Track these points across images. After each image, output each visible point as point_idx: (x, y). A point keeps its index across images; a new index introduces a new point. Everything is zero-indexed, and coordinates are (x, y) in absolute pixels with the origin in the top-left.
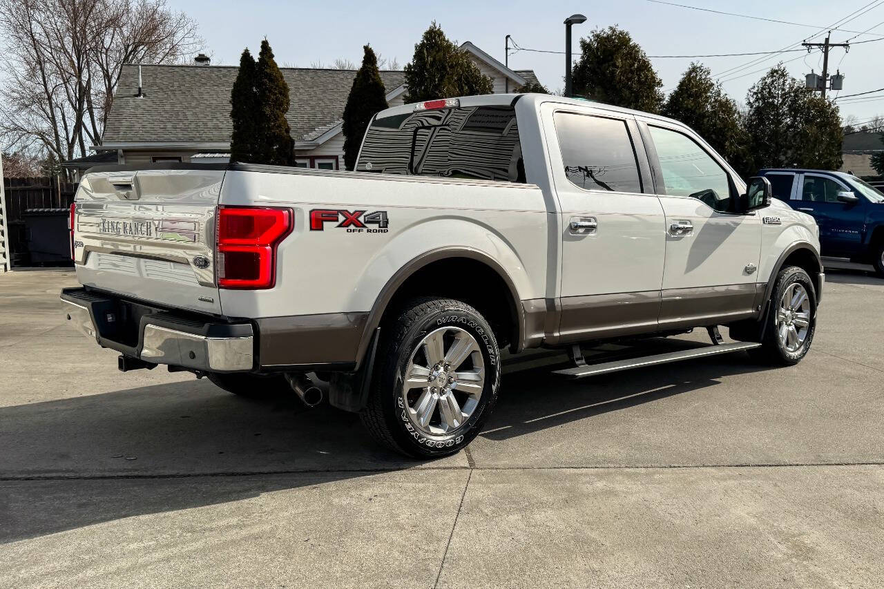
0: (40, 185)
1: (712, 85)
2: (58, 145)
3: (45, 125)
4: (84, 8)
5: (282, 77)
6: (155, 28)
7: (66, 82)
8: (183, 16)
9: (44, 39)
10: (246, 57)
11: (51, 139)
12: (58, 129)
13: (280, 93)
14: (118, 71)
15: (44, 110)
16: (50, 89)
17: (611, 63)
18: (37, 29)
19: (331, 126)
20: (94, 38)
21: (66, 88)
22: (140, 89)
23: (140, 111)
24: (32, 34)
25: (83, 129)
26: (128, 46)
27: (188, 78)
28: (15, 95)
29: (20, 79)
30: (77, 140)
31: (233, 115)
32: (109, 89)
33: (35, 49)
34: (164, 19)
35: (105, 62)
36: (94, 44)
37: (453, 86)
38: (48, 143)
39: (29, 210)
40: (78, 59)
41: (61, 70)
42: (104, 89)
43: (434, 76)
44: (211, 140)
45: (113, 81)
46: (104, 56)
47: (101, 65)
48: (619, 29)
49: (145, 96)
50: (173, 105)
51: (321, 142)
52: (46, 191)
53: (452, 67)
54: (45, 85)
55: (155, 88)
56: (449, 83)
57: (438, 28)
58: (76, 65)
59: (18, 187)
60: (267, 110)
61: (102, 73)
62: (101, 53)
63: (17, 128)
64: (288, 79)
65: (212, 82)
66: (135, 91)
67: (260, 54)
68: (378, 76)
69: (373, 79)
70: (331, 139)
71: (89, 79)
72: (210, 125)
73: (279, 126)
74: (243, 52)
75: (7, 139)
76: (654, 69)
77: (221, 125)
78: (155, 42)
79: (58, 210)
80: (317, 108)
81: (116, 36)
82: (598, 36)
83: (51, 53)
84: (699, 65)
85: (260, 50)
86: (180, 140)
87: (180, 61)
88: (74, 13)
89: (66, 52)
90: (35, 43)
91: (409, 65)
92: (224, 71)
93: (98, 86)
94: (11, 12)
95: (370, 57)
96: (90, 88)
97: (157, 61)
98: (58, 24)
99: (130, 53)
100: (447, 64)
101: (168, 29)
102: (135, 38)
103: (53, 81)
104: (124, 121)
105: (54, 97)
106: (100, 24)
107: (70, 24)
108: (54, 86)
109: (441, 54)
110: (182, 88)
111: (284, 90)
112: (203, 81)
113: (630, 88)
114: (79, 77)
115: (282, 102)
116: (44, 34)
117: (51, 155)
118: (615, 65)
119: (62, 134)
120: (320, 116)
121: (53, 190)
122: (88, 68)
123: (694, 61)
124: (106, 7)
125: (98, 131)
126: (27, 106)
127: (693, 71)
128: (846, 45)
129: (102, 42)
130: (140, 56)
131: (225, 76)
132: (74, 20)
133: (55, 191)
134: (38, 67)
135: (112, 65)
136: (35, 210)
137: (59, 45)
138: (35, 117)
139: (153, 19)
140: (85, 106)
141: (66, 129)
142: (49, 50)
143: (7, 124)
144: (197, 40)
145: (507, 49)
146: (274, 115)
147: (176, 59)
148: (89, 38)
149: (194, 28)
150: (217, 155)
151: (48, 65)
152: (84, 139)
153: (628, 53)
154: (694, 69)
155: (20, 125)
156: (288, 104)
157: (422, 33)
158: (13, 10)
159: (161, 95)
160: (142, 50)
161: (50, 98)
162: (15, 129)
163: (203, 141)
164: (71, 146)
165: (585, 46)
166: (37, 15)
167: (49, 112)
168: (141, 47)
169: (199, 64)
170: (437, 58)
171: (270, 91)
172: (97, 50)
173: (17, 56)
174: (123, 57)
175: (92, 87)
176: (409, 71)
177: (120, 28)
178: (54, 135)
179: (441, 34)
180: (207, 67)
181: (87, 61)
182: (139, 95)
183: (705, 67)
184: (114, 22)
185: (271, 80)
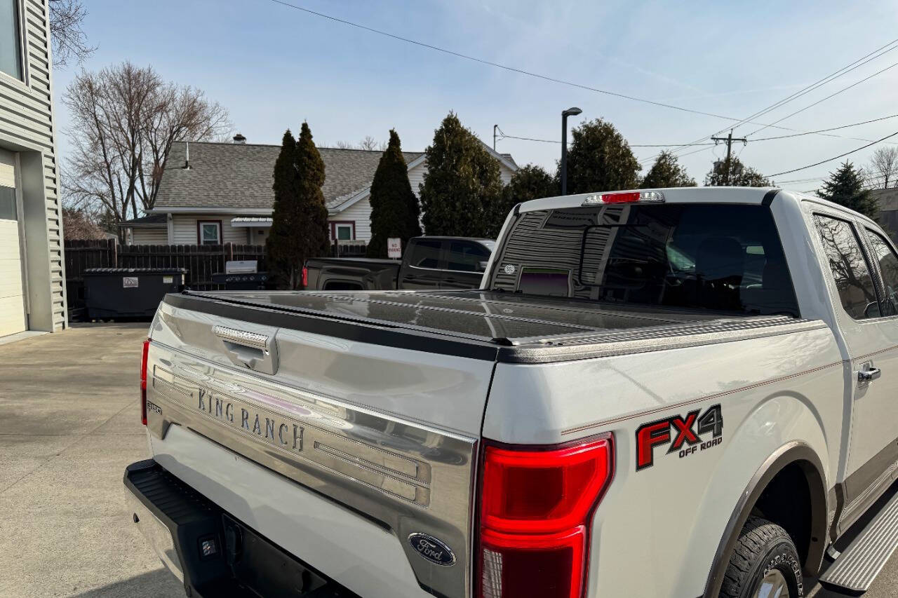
0: (99, 247)
1: (679, 170)
2: (114, 204)
3: (105, 188)
4: (138, 97)
5: (319, 155)
6: (195, 113)
7: (122, 155)
8: (217, 105)
9: (105, 119)
10: (288, 137)
11: (109, 200)
12: (115, 191)
13: (318, 170)
14: (164, 146)
15: (103, 176)
16: (109, 159)
17: (599, 149)
18: (100, 112)
19: (349, 196)
20: (146, 121)
21: (122, 159)
22: (187, 162)
23: (187, 181)
24: (95, 116)
25: (135, 191)
26: (173, 127)
27: (227, 154)
28: (81, 164)
29: (85, 151)
30: (130, 199)
31: (275, 187)
32: (157, 161)
33: (98, 127)
34: (203, 107)
35: (154, 139)
36: (145, 125)
37: (468, 166)
38: (106, 202)
39: (87, 270)
40: (133, 136)
41: (118, 146)
42: (152, 161)
43: (453, 158)
44: (248, 207)
45: (160, 154)
46: (153, 134)
47: (151, 142)
48: (604, 121)
49: (191, 168)
50: (214, 176)
51: (341, 209)
52: (104, 251)
53: (467, 150)
54: (105, 156)
55: (200, 162)
56: (465, 164)
57: (455, 116)
58: (131, 141)
59: (78, 249)
60: (306, 184)
61: (151, 148)
62: (151, 132)
63: (81, 190)
64: (325, 157)
65: (248, 157)
66: (182, 163)
67: (301, 134)
68: (401, 156)
69: (398, 159)
70: (350, 207)
71: (141, 152)
72: (247, 193)
73: (316, 198)
74: (285, 132)
75: (73, 198)
76: (635, 156)
77: (256, 194)
78: (196, 124)
79: (114, 270)
80: (337, 182)
81: (163, 119)
82: (586, 126)
83: (111, 131)
84: (667, 153)
85: (300, 131)
86: (221, 206)
87: (214, 140)
88: (130, 100)
89: (122, 130)
90: (98, 124)
91: (429, 147)
92: (258, 149)
93: (148, 158)
94: (79, 98)
95: (395, 140)
96: (141, 160)
97: (196, 139)
98: (117, 108)
99: (174, 133)
100: (463, 148)
101: (205, 115)
102: (179, 121)
103: (112, 153)
104: (173, 189)
105: (112, 165)
106: (151, 110)
107: (126, 109)
108: (112, 157)
109: (458, 138)
110: (223, 162)
111: (321, 167)
112: (241, 156)
113: (616, 171)
114: (133, 150)
115: (318, 178)
116: (105, 116)
117: (108, 212)
118: (603, 151)
119: (118, 195)
120: (339, 188)
121: (110, 251)
122: (141, 144)
123: (665, 149)
124: (156, 96)
125: (147, 194)
126: (90, 173)
127: (663, 158)
128: (744, 140)
129: (152, 124)
130: (182, 135)
131: (258, 152)
132: (130, 106)
133: (112, 252)
134: (100, 142)
135: (160, 142)
136: (93, 270)
137: (117, 125)
138: (96, 181)
139: (193, 107)
140: (137, 173)
141: (121, 191)
142: (109, 129)
143: (72, 187)
144: (227, 124)
145: (495, 136)
146: (313, 189)
147: (211, 138)
148: (142, 120)
149: (226, 114)
150: (261, 219)
151: (108, 141)
152: (136, 200)
153: (612, 142)
154: (664, 156)
155: (83, 187)
156: (324, 179)
157: (442, 120)
158: (81, 96)
159: (205, 167)
160: (184, 130)
161: (108, 167)
162: (79, 191)
163: (241, 207)
164: (125, 205)
165: (577, 135)
166: (99, 101)
167: (108, 178)
168: (183, 128)
169: (237, 142)
170: (455, 142)
171: (309, 168)
172: (148, 130)
173: (82, 133)
174: (169, 135)
175: (144, 159)
176: (430, 151)
177: (167, 112)
178: (111, 196)
179: (457, 122)
180: (244, 145)
181: (140, 139)
182: (186, 167)
183: (674, 155)
184: (162, 108)
185: (310, 158)
